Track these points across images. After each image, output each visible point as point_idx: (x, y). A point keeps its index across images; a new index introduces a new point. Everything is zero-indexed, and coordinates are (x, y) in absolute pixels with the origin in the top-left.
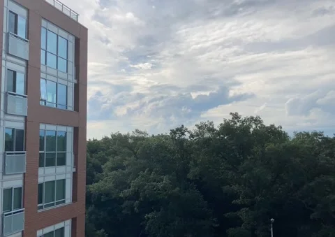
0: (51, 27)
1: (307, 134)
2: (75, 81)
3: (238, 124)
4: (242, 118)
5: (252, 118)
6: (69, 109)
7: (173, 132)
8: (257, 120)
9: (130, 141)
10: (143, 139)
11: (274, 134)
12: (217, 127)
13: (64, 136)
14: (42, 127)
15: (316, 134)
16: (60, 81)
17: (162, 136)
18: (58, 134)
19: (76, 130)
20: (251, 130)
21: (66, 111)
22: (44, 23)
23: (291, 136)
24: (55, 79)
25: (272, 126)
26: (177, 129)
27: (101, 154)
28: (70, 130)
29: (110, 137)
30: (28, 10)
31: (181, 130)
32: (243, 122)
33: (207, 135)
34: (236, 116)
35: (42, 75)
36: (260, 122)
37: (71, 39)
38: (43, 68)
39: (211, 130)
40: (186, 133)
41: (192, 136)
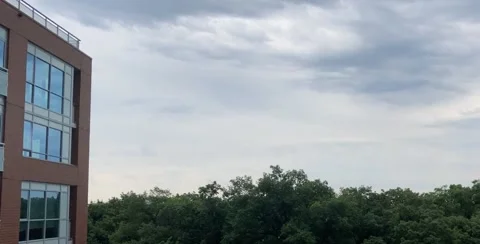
0: (40, 54)
1: (355, 190)
2: (74, 126)
3: (280, 179)
4: (284, 172)
5: (295, 172)
6: (65, 161)
7: (203, 190)
8: (300, 175)
9: (148, 202)
10: (165, 199)
11: (320, 190)
12: (255, 183)
13: (55, 197)
14: (25, 186)
15: (363, 190)
16: (52, 125)
17: (189, 195)
18: (49, 195)
19: (73, 190)
20: (294, 186)
21: (60, 165)
22: (31, 49)
23: (338, 192)
24: (45, 123)
25: (318, 181)
26: (208, 186)
27: (108, 220)
28: (65, 190)
29: (120, 198)
30: (8, 30)
31: (213, 188)
32: (284, 177)
33: (244, 193)
34: (277, 170)
35: (27, 117)
36: (304, 176)
37: (69, 70)
38: (28, 108)
39: (249, 186)
40: (219, 191)
41: (226, 194)
